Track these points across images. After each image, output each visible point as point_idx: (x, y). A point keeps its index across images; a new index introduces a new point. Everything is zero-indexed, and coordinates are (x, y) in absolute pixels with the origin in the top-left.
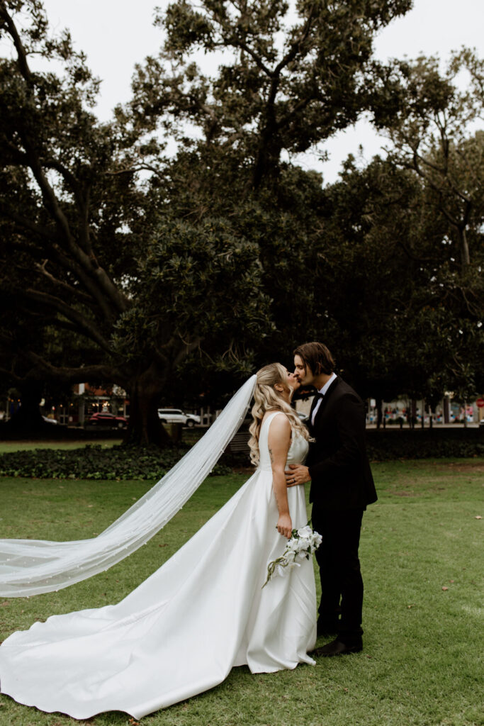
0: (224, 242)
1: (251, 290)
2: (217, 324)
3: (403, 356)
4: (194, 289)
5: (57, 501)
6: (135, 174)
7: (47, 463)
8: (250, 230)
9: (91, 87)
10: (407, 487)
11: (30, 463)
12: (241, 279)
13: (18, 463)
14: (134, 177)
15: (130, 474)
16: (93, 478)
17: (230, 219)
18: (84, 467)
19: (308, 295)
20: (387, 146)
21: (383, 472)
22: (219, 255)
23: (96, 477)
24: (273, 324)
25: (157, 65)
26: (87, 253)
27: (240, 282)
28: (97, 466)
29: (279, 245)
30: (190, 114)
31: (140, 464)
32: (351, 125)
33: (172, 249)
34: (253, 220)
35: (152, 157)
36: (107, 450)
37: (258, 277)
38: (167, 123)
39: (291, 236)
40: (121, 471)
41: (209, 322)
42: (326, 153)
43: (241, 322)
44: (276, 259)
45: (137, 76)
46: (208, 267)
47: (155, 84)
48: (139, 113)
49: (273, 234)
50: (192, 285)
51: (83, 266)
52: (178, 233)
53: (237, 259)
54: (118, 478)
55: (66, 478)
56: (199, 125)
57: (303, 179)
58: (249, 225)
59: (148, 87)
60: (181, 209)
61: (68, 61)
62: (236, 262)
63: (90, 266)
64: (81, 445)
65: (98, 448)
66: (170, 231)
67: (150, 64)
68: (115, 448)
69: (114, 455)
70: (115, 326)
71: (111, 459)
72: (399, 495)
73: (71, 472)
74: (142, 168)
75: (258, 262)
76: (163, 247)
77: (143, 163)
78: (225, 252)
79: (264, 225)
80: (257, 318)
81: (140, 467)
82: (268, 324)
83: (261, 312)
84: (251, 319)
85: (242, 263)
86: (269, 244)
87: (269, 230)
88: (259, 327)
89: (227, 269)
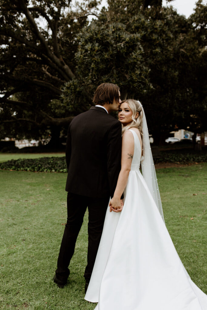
0: (121, 37)
1: (135, 63)
7: (43, 164)
11: (35, 164)
12: (129, 56)
13: (30, 164)
16: (63, 172)
17: (127, 25)
18: (60, 166)
19: (175, 72)
22: (117, 44)
23: (64, 171)
24: (151, 85)
26: (58, 57)
29: (155, 39)
33: (87, 40)
34: (139, 24)
35: (95, 8)
37: (140, 54)
39: (163, 34)
43: (130, 83)
44: (154, 48)
46: (110, 50)
50: (99, 61)
51: (57, 64)
53: (127, 44)
55: (51, 172)
58: (137, 28)
62: (127, 46)
63: (60, 64)
70: (62, 90)
73: (53, 169)
75: (140, 46)
76: (82, 40)
77: (90, 12)
78: (121, 42)
79: (146, 27)
80: (141, 80)
82: (148, 84)
83: (143, 77)
84: (136, 81)
85: (130, 47)
86: (149, 38)
87: (149, 30)
88: (142, 86)
89: (121, 51)
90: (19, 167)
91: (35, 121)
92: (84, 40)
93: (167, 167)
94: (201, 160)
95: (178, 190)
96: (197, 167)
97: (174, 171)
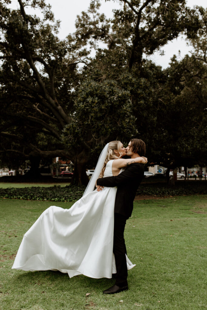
0: (114, 91)
1: (126, 114)
2: (110, 129)
3: (198, 147)
4: (99, 113)
5: (35, 212)
6: (77, 65)
7: (35, 193)
8: (126, 86)
9: (56, 25)
10: (201, 209)
11: (27, 193)
12: (121, 108)
13: (22, 193)
14: (76, 67)
15: (71, 199)
16: (54, 201)
17: (117, 81)
18: (51, 196)
19: (154, 118)
20: (191, 51)
21: (189, 201)
22: (111, 97)
23: (56, 200)
24: (137, 130)
25: (87, 16)
26: (53, 99)
27: (121, 110)
28: (57, 195)
29: (140, 93)
30: (102, 38)
31: (76, 194)
32: (175, 39)
33: (88, 94)
34: (128, 81)
35: (85, 57)
36: (63, 188)
37: (130, 107)
38: (91, 42)
39: (146, 89)
40: (67, 198)
41: (106, 129)
42: (163, 51)
43: (121, 129)
44: (139, 100)
45: (78, 21)
46: (106, 103)
47: (86, 24)
48: (78, 38)
49: (138, 88)
50: (98, 111)
51: (52, 105)
52: (91, 86)
53: (120, 99)
54: (66, 201)
55: (43, 200)
56: (106, 43)
57: (153, 66)
58: (126, 84)
59: (83, 26)
60: (95, 77)
61: (43, 9)
62: (119, 100)
63: (55, 105)
64: (52, 185)
65: (59, 187)
66: (88, 85)
67: (84, 15)
68: (67, 187)
69: (65, 190)
70: (63, 131)
71: (63, 192)
72: (197, 212)
73: (45, 197)
74: (80, 62)
75: (129, 100)
76: (84, 93)
77: (80, 60)
78: (114, 96)
79: (133, 84)
80: (129, 127)
81: (76, 196)
82: (134, 130)
83: (131, 124)
84: (126, 127)
85: (122, 100)
86: (135, 92)
87: (135, 86)
88: (130, 131)
89: (115, 103)
90: (12, 196)
91: (23, 153)
92: (85, 93)
93: (146, 199)
94: (175, 193)
95: (158, 217)
96: (172, 199)
97: (153, 203)
